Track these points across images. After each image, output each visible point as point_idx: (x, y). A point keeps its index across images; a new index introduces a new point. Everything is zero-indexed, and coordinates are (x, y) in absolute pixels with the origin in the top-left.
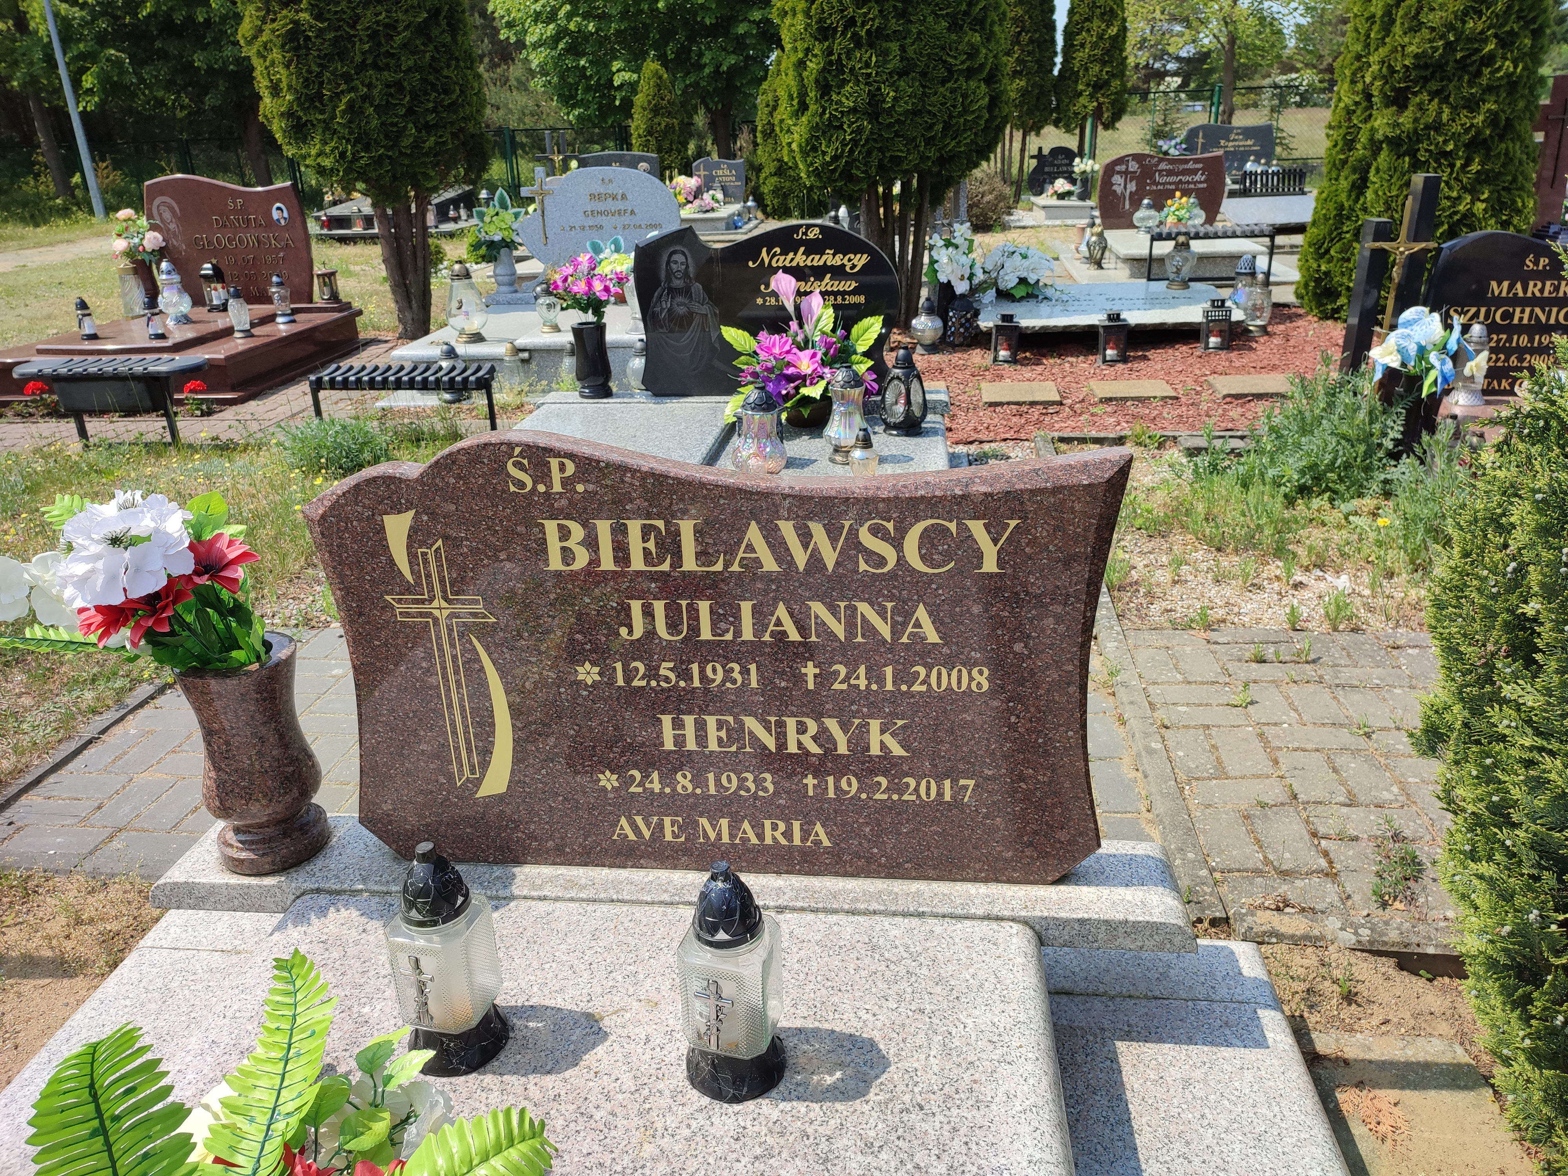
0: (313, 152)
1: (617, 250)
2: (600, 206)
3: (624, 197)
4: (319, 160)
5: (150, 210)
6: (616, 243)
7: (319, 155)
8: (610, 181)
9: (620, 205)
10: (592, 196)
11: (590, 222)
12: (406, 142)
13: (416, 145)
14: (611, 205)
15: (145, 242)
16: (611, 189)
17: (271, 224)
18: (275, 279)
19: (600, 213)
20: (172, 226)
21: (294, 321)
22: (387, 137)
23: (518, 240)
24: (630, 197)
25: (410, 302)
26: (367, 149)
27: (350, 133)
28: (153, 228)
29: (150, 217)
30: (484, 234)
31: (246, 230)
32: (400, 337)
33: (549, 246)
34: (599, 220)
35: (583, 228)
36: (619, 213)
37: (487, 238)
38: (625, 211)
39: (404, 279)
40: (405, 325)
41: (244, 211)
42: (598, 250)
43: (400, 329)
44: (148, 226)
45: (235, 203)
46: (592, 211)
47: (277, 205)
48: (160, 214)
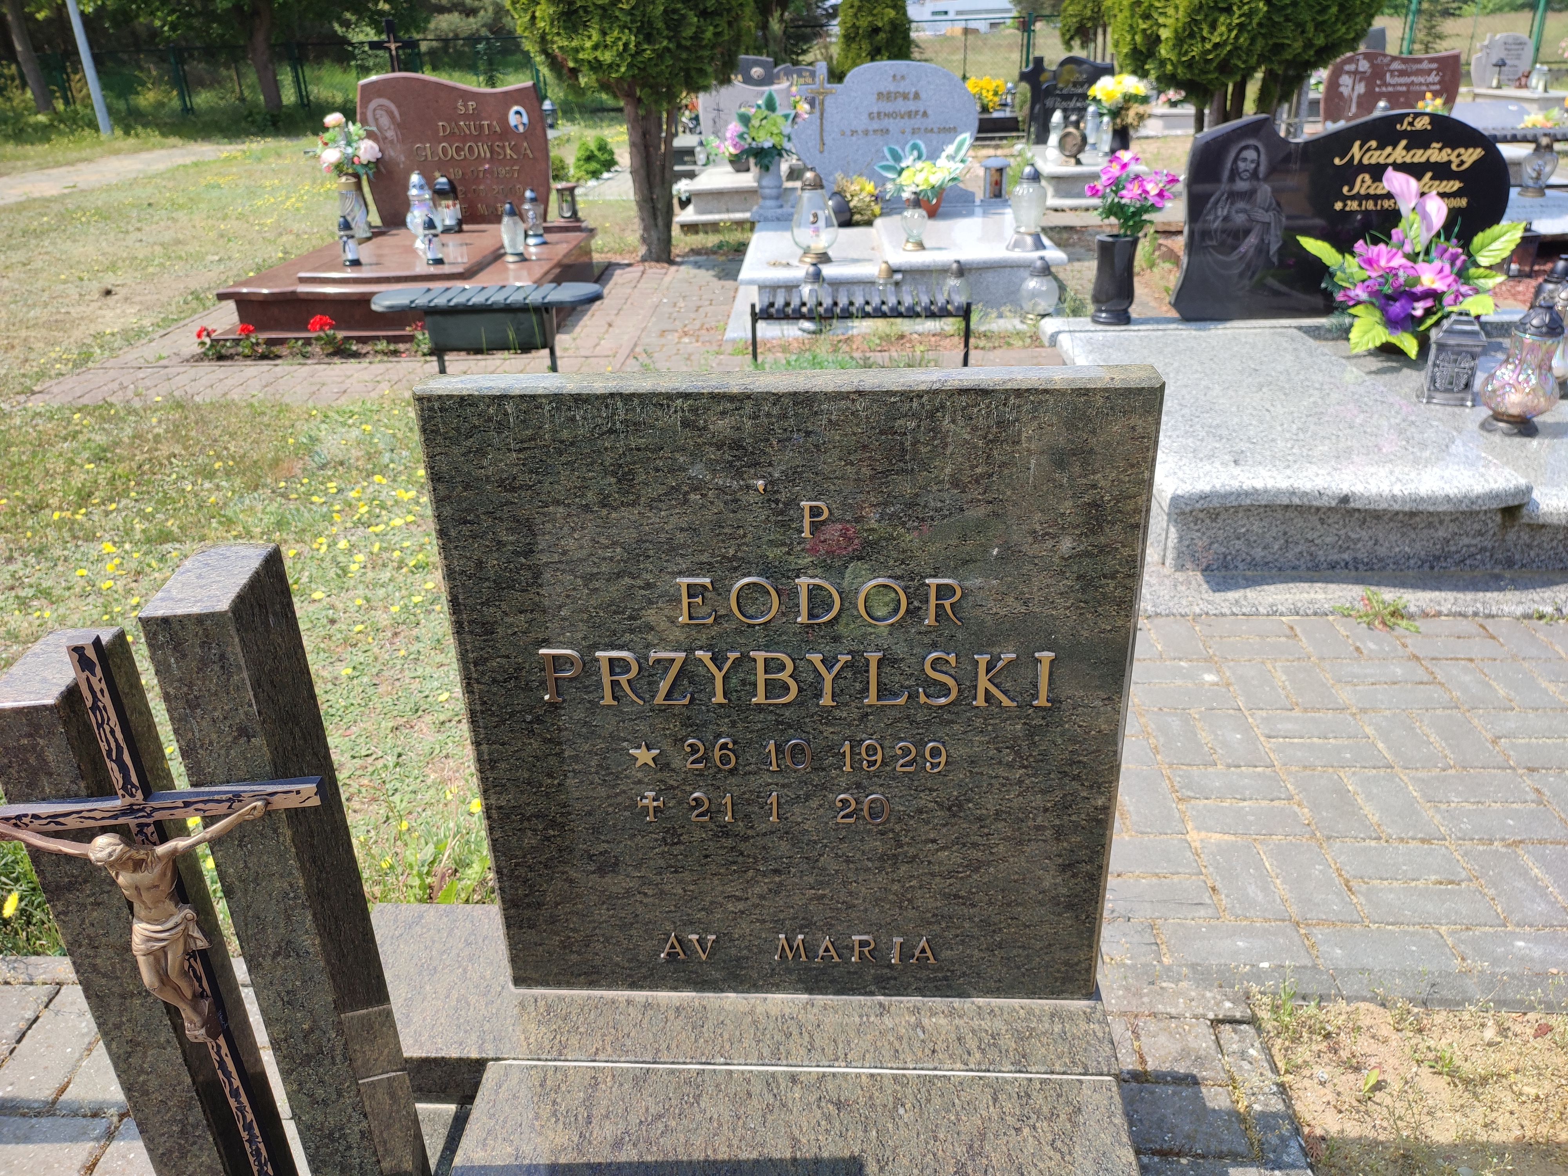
0: (588, 44)
1: (919, 157)
2: (888, 107)
3: (917, 96)
4: (598, 54)
5: (363, 114)
6: (915, 147)
7: (595, 47)
8: (903, 77)
9: (911, 106)
10: (880, 95)
11: (876, 125)
12: (689, 32)
13: (696, 37)
14: (901, 106)
15: (361, 153)
16: (902, 87)
17: (507, 131)
18: (528, 194)
19: (888, 115)
20: (390, 134)
21: (545, 243)
22: (668, 28)
23: (787, 145)
24: (923, 95)
25: (655, 219)
26: (649, 38)
27: (632, 22)
28: (370, 135)
29: (364, 122)
30: (749, 140)
31: (477, 139)
32: (644, 260)
33: (826, 154)
34: (887, 123)
35: (866, 133)
36: (910, 114)
37: (754, 145)
38: (917, 112)
39: (652, 193)
40: (649, 245)
41: (476, 116)
42: (897, 158)
43: (643, 250)
44: (362, 133)
45: (465, 105)
46: (879, 113)
47: (516, 108)
48: (376, 120)
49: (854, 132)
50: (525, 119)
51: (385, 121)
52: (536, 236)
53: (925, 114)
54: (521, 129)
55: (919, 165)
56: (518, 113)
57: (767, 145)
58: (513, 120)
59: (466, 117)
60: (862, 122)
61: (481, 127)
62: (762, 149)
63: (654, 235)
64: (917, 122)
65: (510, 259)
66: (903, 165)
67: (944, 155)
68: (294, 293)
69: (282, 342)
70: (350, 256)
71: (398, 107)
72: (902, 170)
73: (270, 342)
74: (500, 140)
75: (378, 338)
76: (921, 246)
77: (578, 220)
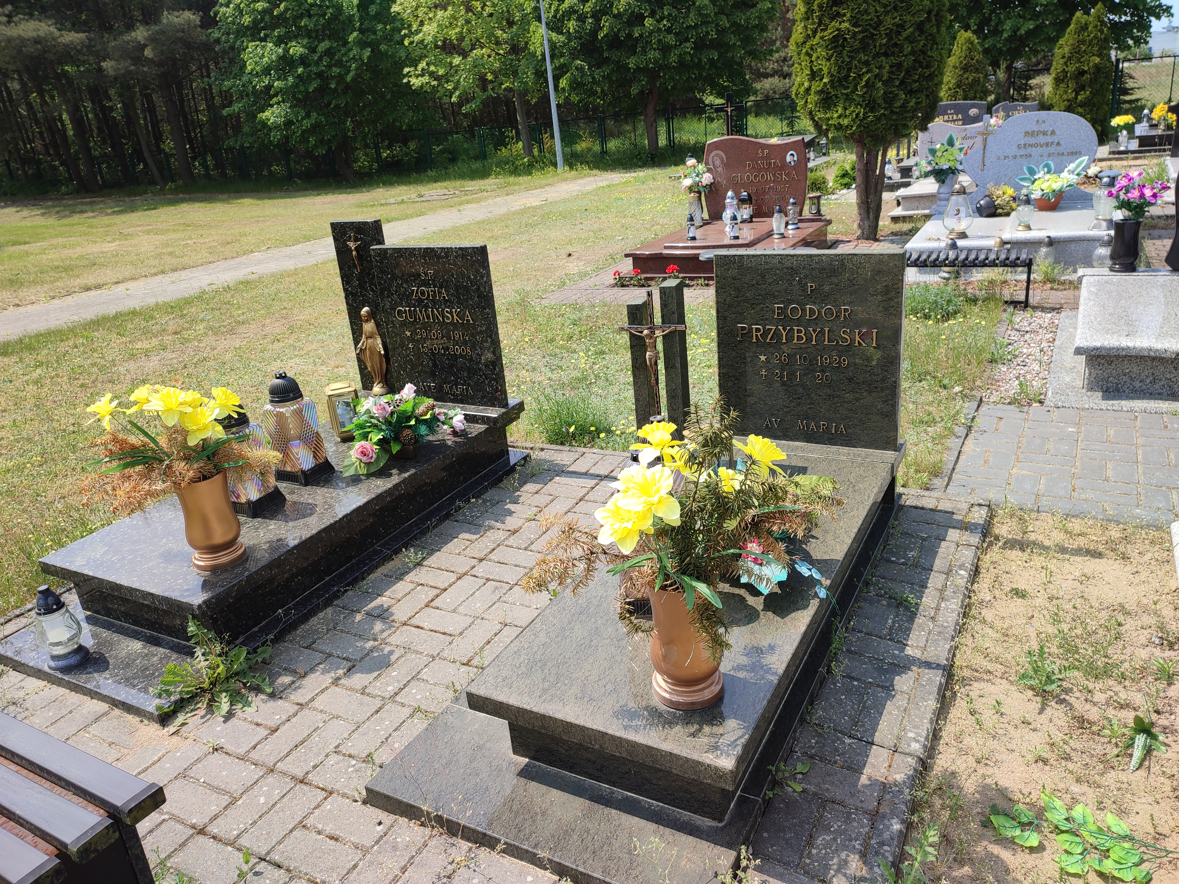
0: (835, 115)
1: (1049, 172)
2: (1032, 140)
3: (1053, 133)
4: (841, 120)
6: (1047, 166)
7: (839, 117)
8: (1044, 122)
9: (1049, 139)
10: (1027, 133)
12: (899, 104)
13: (903, 106)
14: (1042, 139)
15: (703, 180)
16: (1043, 127)
17: (784, 165)
18: (792, 200)
19: (1031, 145)
20: (720, 169)
21: (798, 228)
22: (885, 102)
23: (960, 167)
24: (1058, 132)
25: (868, 214)
26: (872, 110)
27: (863, 101)
28: (709, 170)
29: (707, 164)
30: (934, 165)
31: (767, 170)
32: (858, 238)
33: (985, 171)
34: (1029, 150)
35: (1015, 157)
36: (1047, 144)
37: (937, 167)
38: (1052, 143)
39: (867, 198)
40: (863, 230)
41: (768, 157)
42: (1032, 172)
43: (859, 232)
44: (705, 170)
45: (763, 152)
46: (1025, 145)
47: (791, 152)
49: (1005, 157)
50: (796, 158)
51: (718, 162)
52: (793, 224)
53: (1058, 144)
54: (793, 164)
55: (1048, 176)
56: (792, 155)
57: (945, 167)
58: (789, 158)
59: (762, 158)
60: (1013, 150)
61: (770, 163)
62: (942, 170)
63: (867, 223)
64: (1052, 149)
65: (776, 236)
66: (1036, 177)
67: (1066, 170)
68: (661, 254)
69: (652, 279)
70: (691, 235)
71: (726, 155)
72: (1036, 180)
73: (647, 279)
74: (780, 170)
75: (700, 277)
76: (1029, 228)
77: (821, 215)
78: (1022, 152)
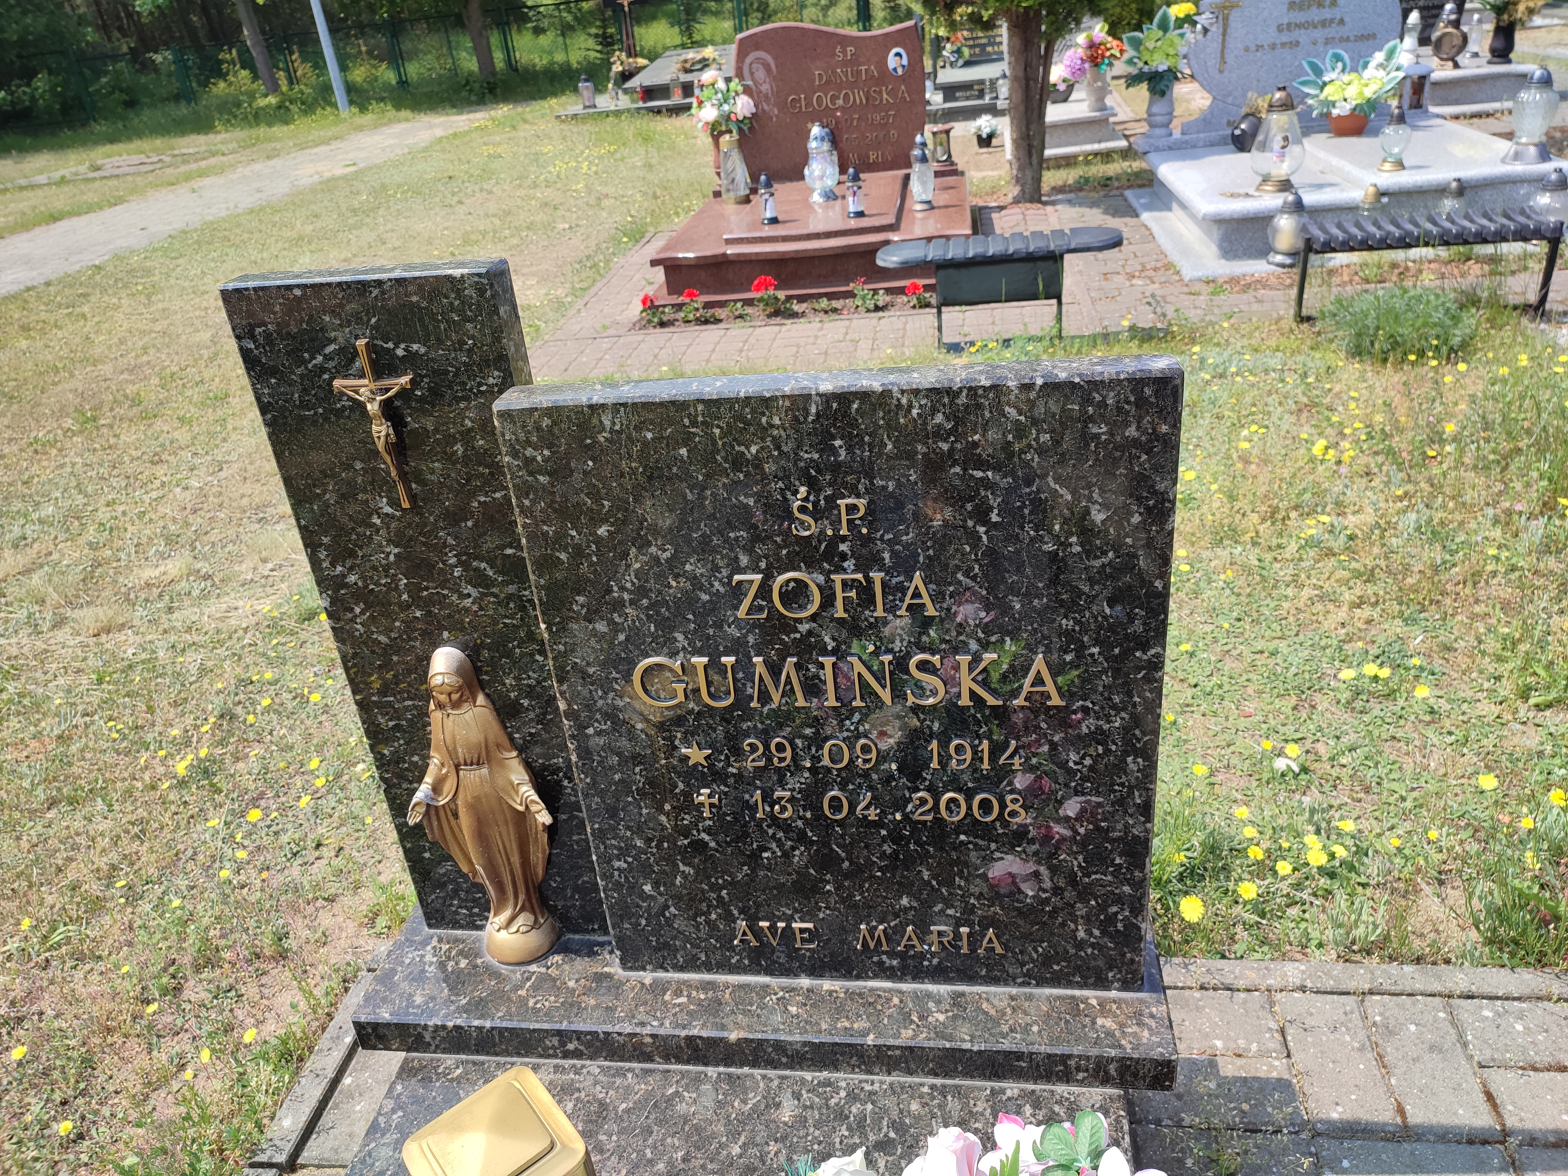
1: (1344, 69)
2: (1300, 17)
3: (1333, 3)
5: (739, 69)
6: (1336, 58)
9: (1327, 13)
10: (1292, 4)
14: (1315, 14)
15: (738, 109)
17: (884, 75)
19: (1298, 26)
20: (765, 88)
25: (1030, 157)
28: (747, 91)
29: (741, 77)
30: (1140, 65)
31: (853, 86)
32: (1016, 201)
33: (1226, 73)
34: (1299, 34)
35: (1273, 47)
36: (1324, 23)
37: (1146, 69)
38: (1332, 21)
39: (1028, 129)
40: (1022, 186)
41: (855, 61)
42: (1318, 72)
43: (1016, 191)
45: (844, 52)
46: (1289, 25)
47: (899, 50)
48: (752, 74)
49: (1259, 47)
50: (905, 61)
51: (761, 74)
53: (1342, 22)
54: (900, 71)
55: (1346, 78)
56: (898, 55)
57: (1162, 68)
58: (892, 62)
59: (845, 63)
60: (1270, 35)
61: (859, 72)
62: (1157, 72)
63: (1029, 174)
64: (1333, 31)
65: (918, 207)
66: (1326, 79)
67: (1373, 64)
68: (724, 255)
69: (722, 304)
70: (769, 215)
71: (775, 59)
72: (1325, 84)
73: (708, 305)
74: (877, 85)
75: (821, 296)
76: (1400, 165)
77: (952, 164)
78: (1285, 38)
